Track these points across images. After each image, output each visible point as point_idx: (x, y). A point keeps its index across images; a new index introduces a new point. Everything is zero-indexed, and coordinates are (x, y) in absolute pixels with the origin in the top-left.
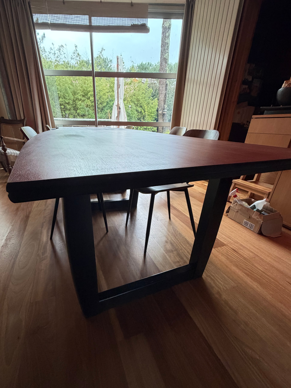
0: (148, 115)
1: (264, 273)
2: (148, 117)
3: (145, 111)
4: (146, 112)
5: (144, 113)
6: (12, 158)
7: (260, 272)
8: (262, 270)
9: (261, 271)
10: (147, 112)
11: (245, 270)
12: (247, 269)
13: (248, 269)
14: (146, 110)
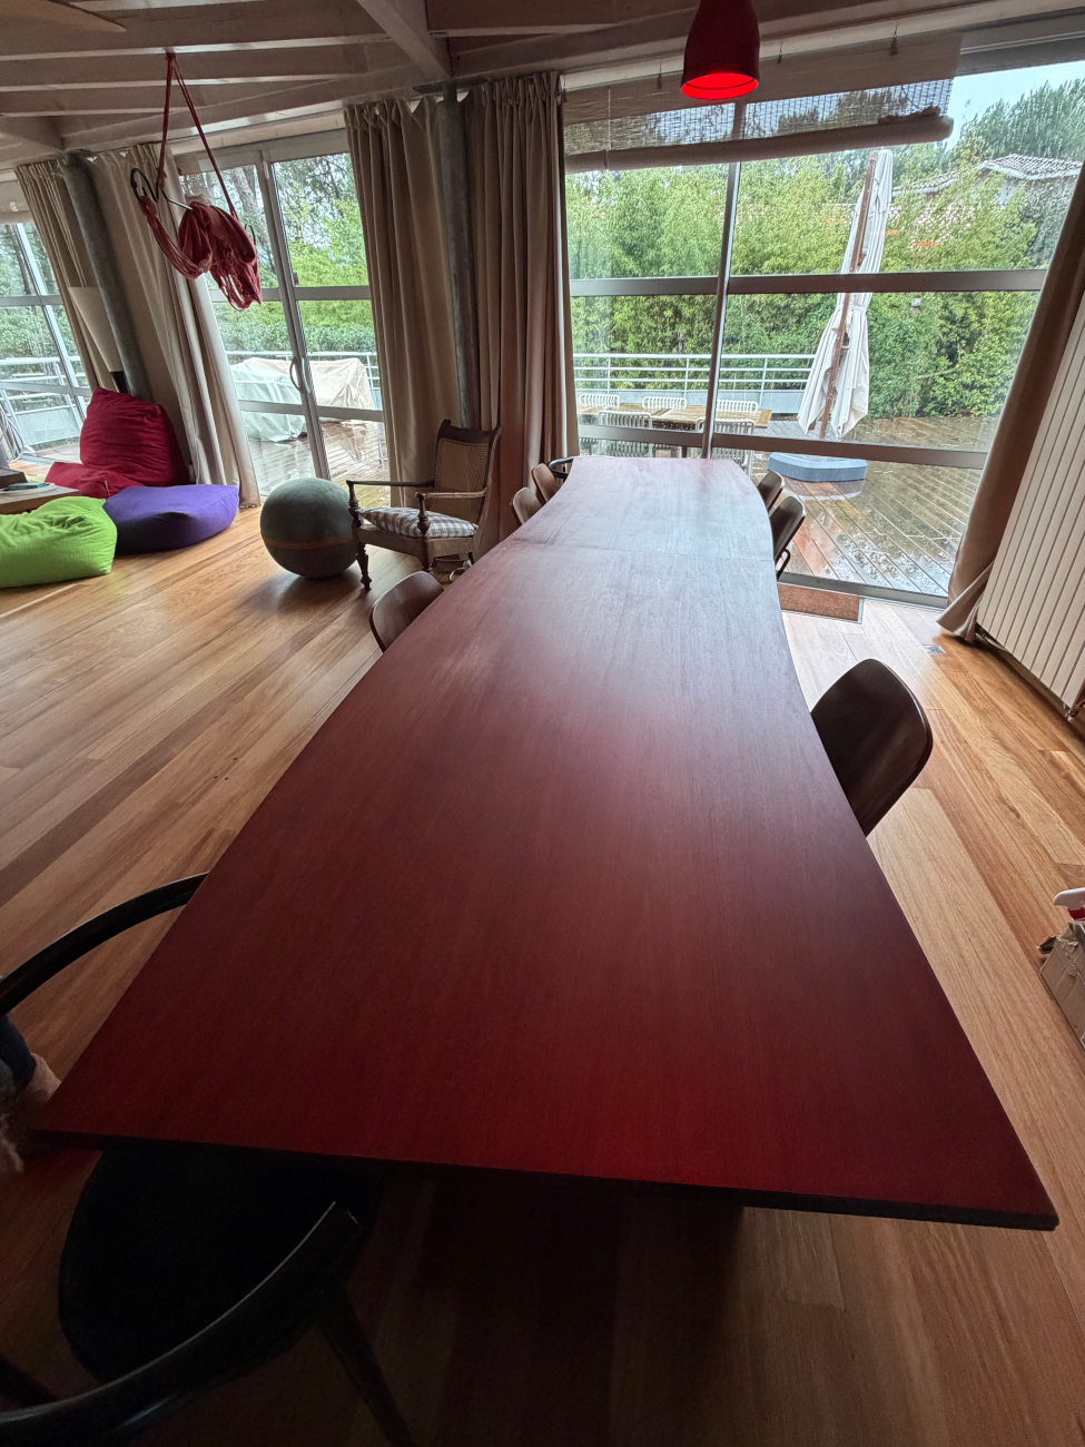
0: (995, 331)
1: (1002, 1318)
2: (989, 339)
3: (982, 316)
4: (986, 321)
5: (976, 325)
6: (438, 547)
7: (989, 1308)
8: (1004, 1305)
9: (997, 1306)
10: (993, 317)
11: (931, 1265)
12: (939, 1268)
13: (948, 1267)
14: (990, 312)
